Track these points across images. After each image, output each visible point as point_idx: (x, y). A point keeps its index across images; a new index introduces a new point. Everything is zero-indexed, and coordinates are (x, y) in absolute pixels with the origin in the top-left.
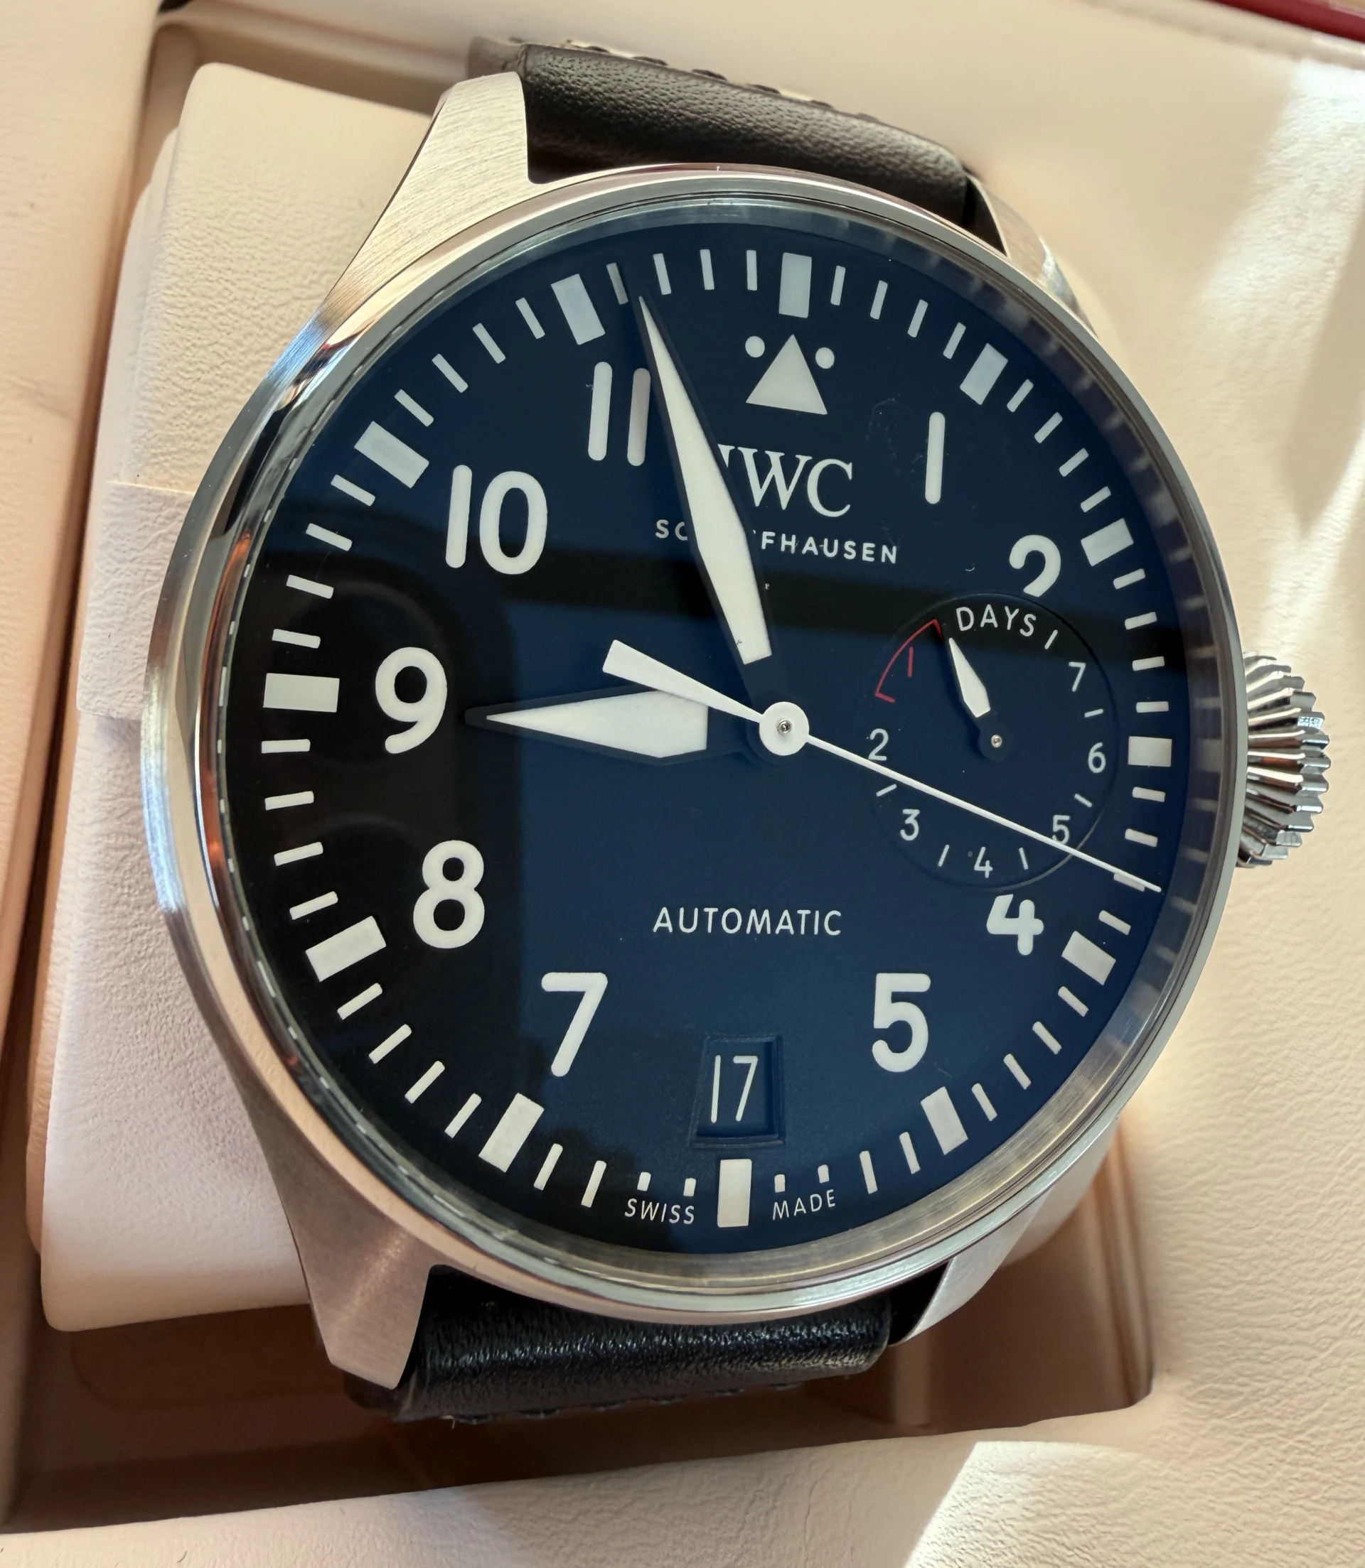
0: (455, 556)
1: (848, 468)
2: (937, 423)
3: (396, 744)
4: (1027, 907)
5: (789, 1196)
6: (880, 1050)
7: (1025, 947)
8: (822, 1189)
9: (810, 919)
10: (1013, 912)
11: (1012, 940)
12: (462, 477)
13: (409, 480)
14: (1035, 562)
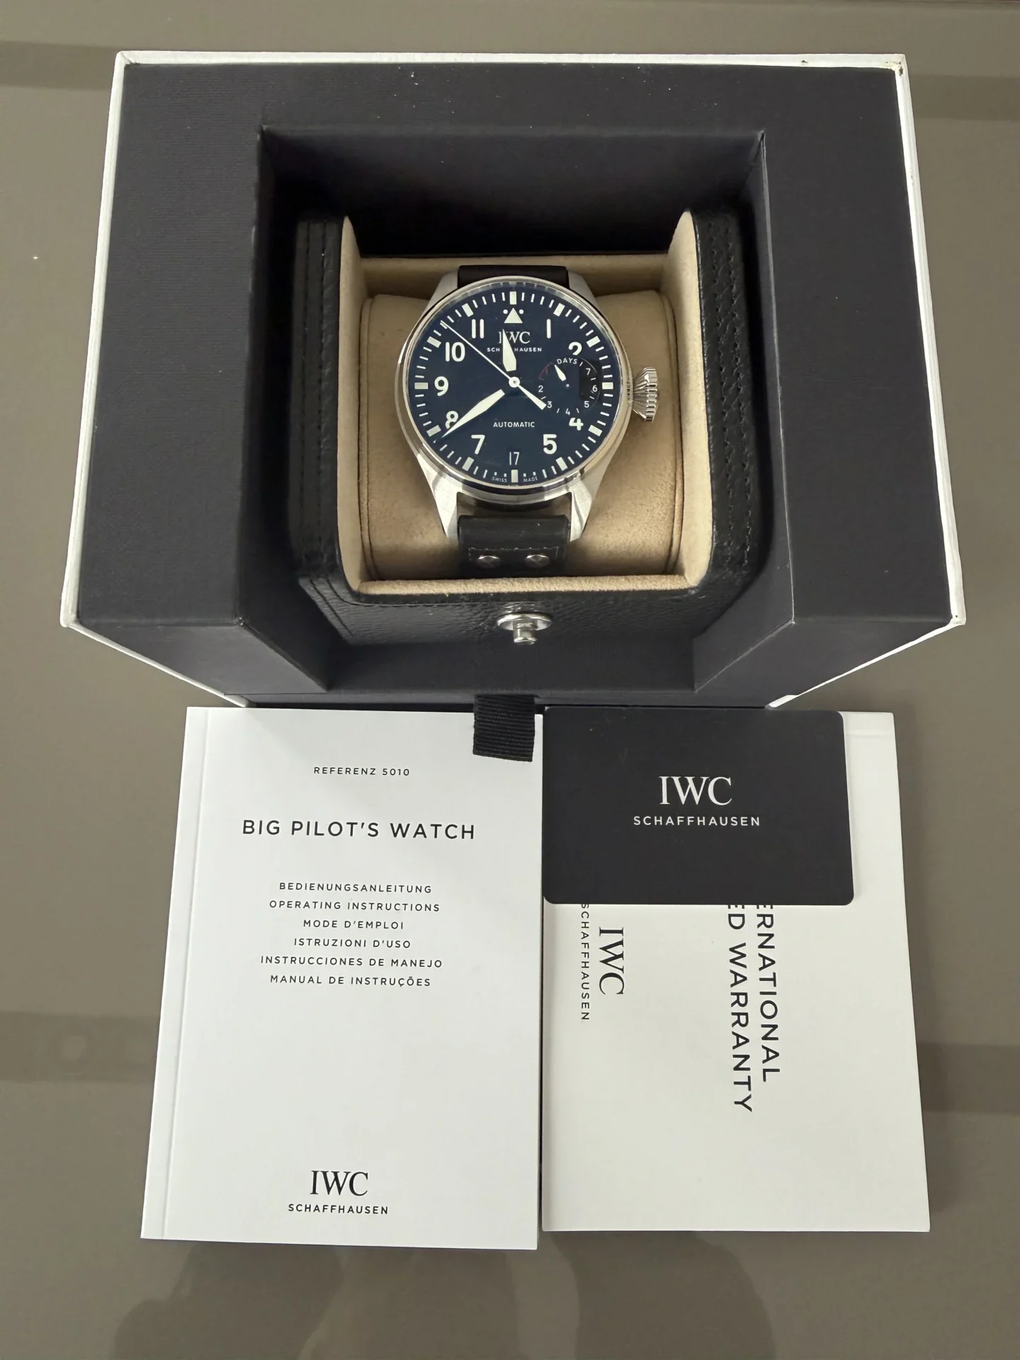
0: (448, 359)
1: (529, 333)
2: (549, 322)
3: (440, 394)
4: (579, 420)
5: (527, 477)
6: (546, 450)
7: (579, 429)
8: (534, 477)
9: (527, 424)
10: (575, 421)
11: (576, 427)
12: (448, 345)
13: (438, 346)
14: (575, 348)
